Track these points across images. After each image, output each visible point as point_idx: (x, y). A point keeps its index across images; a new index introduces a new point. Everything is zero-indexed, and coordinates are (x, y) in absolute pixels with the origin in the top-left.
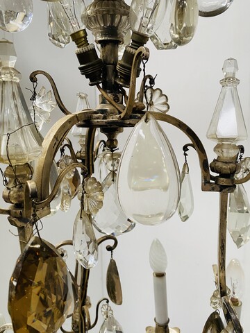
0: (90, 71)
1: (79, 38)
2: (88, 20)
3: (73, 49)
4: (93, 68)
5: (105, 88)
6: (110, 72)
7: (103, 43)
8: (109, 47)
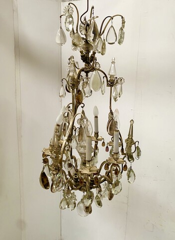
1: (81, 52)
2: (83, 48)
4: (84, 59)
5: (86, 63)
6: (87, 59)
7: (86, 53)
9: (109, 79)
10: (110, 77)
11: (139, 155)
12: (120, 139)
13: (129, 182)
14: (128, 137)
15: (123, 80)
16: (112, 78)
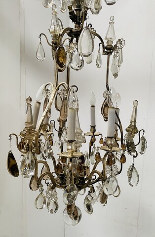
0: (72, 17)
1: (70, 8)
2: (73, 3)
3: (68, 11)
4: (73, 17)
5: (76, 23)
6: (78, 19)
7: (76, 10)
8: (78, 11)
9: (106, 45)
10: (107, 43)
11: (143, 148)
12: (119, 127)
13: (130, 184)
14: (130, 124)
15: (123, 42)
16: (110, 43)
